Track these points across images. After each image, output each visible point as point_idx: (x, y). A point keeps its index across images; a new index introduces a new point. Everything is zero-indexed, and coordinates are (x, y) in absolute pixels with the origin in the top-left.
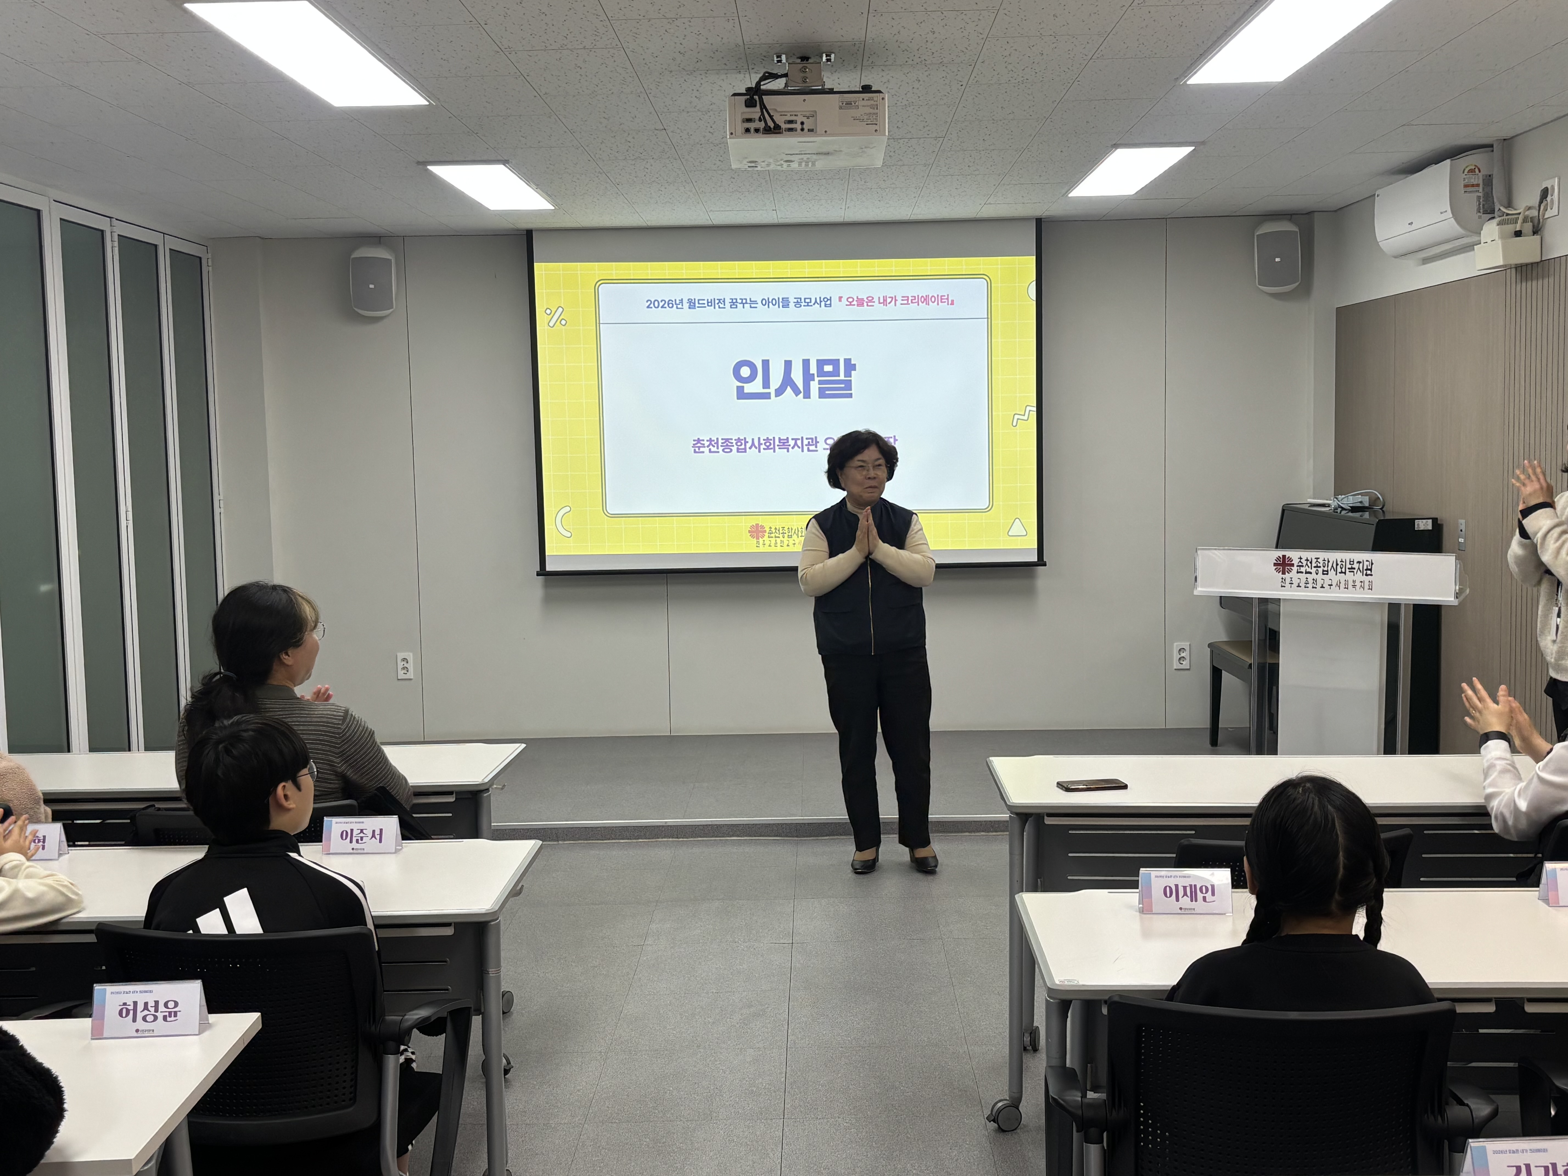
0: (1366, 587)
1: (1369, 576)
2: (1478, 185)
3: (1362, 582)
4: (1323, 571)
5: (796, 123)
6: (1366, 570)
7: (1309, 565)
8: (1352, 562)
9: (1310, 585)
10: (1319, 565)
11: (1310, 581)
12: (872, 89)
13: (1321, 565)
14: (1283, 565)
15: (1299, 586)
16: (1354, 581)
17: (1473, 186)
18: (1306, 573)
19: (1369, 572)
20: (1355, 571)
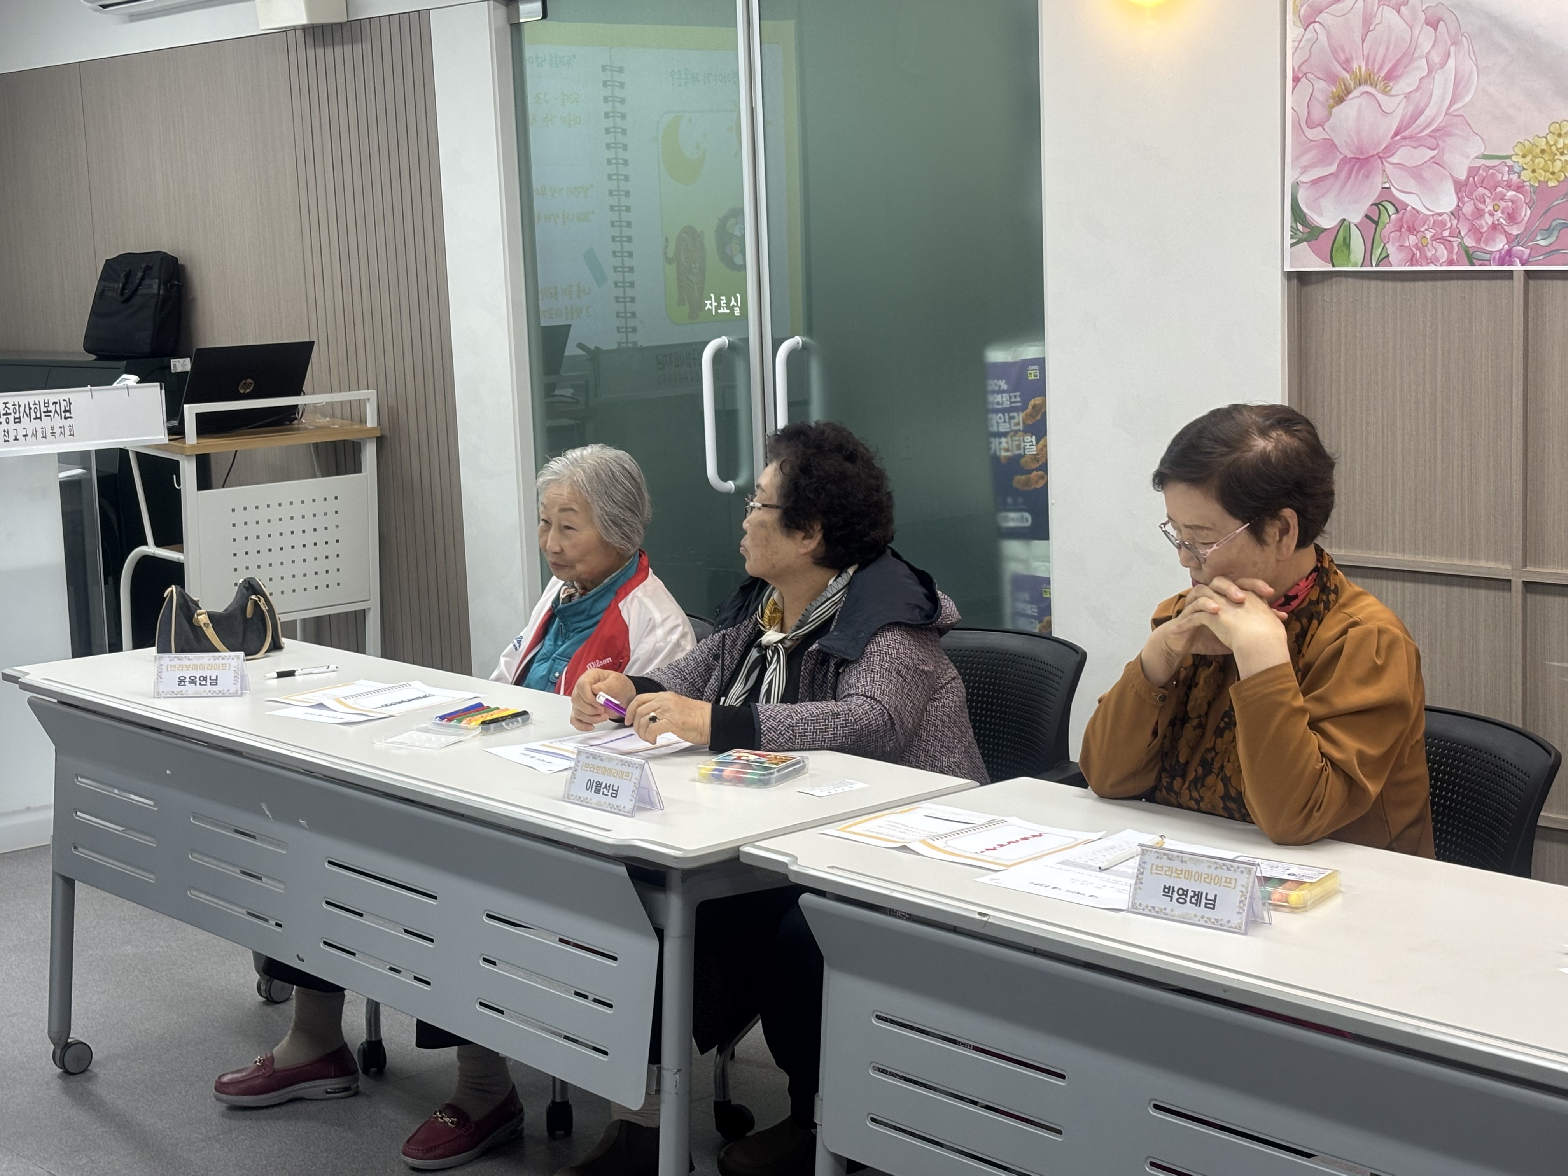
0: (67, 433)
1: (69, 419)
3: (61, 427)
4: (15, 418)
6: (64, 412)
8: (46, 404)
10: (8, 411)
16: (53, 428)
19: (68, 414)
20: (52, 414)
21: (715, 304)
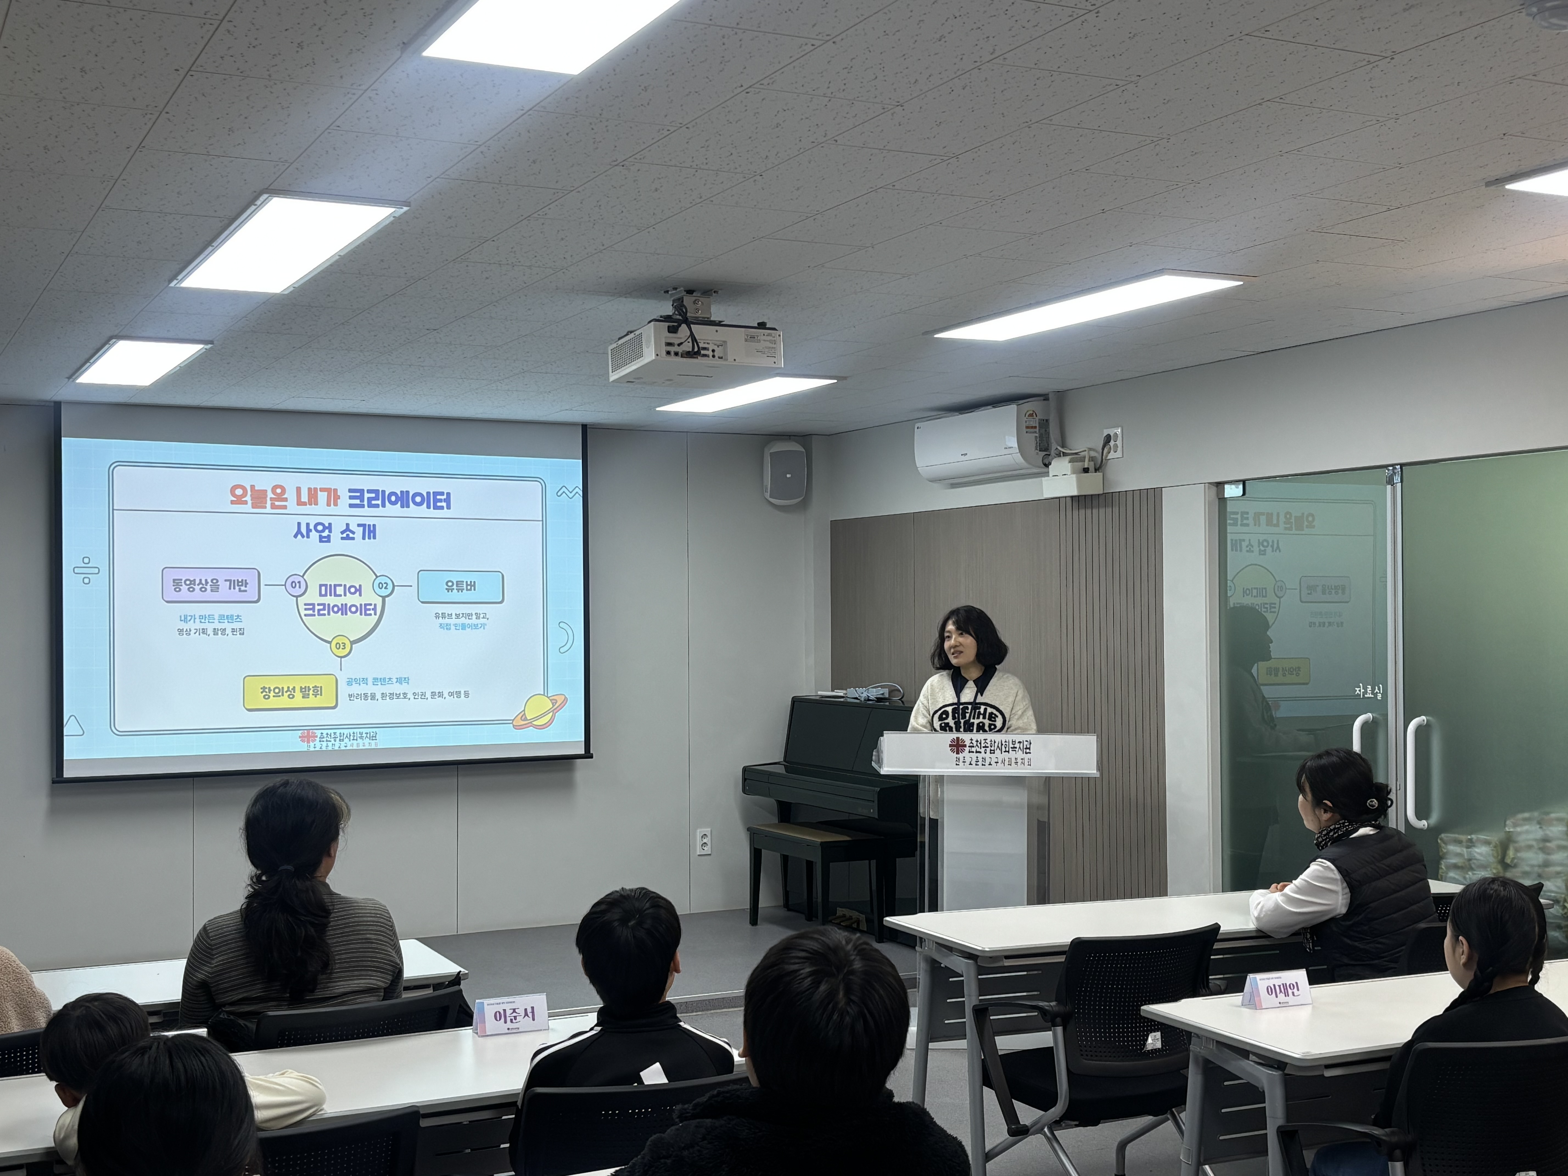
0: (1026, 763)
1: (1028, 754)
2: (1035, 427)
3: (1022, 759)
4: (991, 750)
5: (708, 350)
6: (1026, 749)
7: (979, 745)
8: (1014, 742)
9: (980, 763)
10: (987, 745)
11: (980, 759)
12: (767, 326)
13: (989, 745)
14: (957, 746)
15: (971, 764)
16: (1016, 759)
17: (1032, 427)
18: (977, 752)
19: (1028, 751)
20: (1017, 750)
21: (1362, 691)
